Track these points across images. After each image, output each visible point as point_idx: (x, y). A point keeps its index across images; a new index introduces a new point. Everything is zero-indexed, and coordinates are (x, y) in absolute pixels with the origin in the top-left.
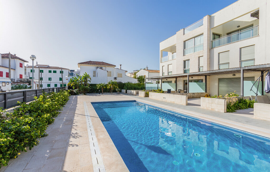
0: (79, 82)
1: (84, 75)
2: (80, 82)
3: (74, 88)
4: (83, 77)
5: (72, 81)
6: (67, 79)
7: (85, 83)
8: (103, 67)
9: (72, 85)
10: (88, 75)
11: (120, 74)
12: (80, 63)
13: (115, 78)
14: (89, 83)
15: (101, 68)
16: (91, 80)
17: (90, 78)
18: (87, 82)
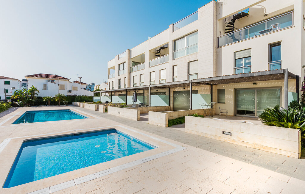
0: (24, 95)
1: (31, 88)
2: (26, 95)
3: (18, 101)
4: (29, 90)
5: (16, 94)
6: (11, 92)
7: (32, 96)
8: (55, 80)
9: (15, 98)
10: (36, 88)
11: (76, 87)
12: (27, 76)
13: (70, 91)
14: (36, 95)
15: (53, 82)
16: (39, 93)
17: (38, 91)
18: (34, 95)
